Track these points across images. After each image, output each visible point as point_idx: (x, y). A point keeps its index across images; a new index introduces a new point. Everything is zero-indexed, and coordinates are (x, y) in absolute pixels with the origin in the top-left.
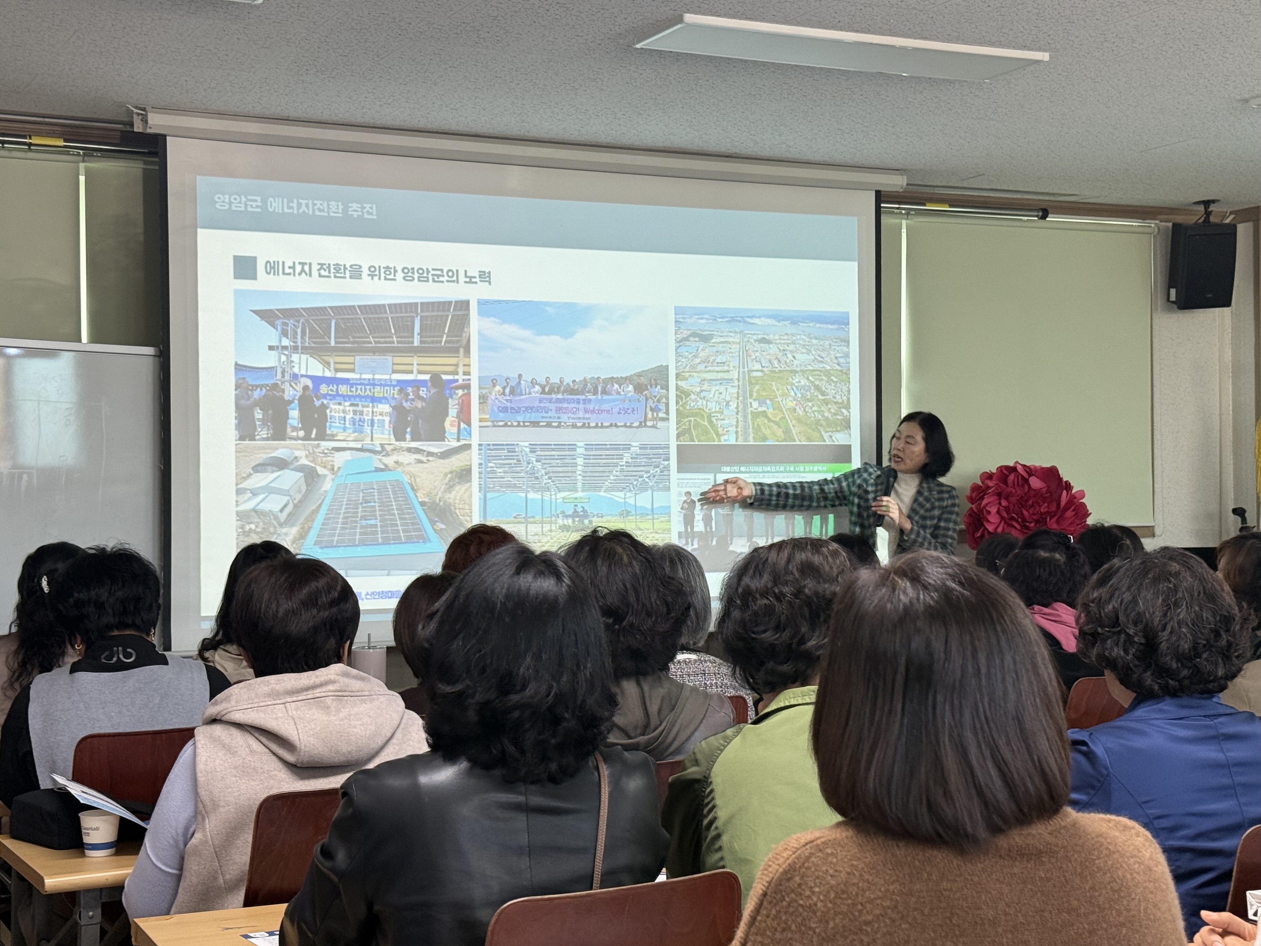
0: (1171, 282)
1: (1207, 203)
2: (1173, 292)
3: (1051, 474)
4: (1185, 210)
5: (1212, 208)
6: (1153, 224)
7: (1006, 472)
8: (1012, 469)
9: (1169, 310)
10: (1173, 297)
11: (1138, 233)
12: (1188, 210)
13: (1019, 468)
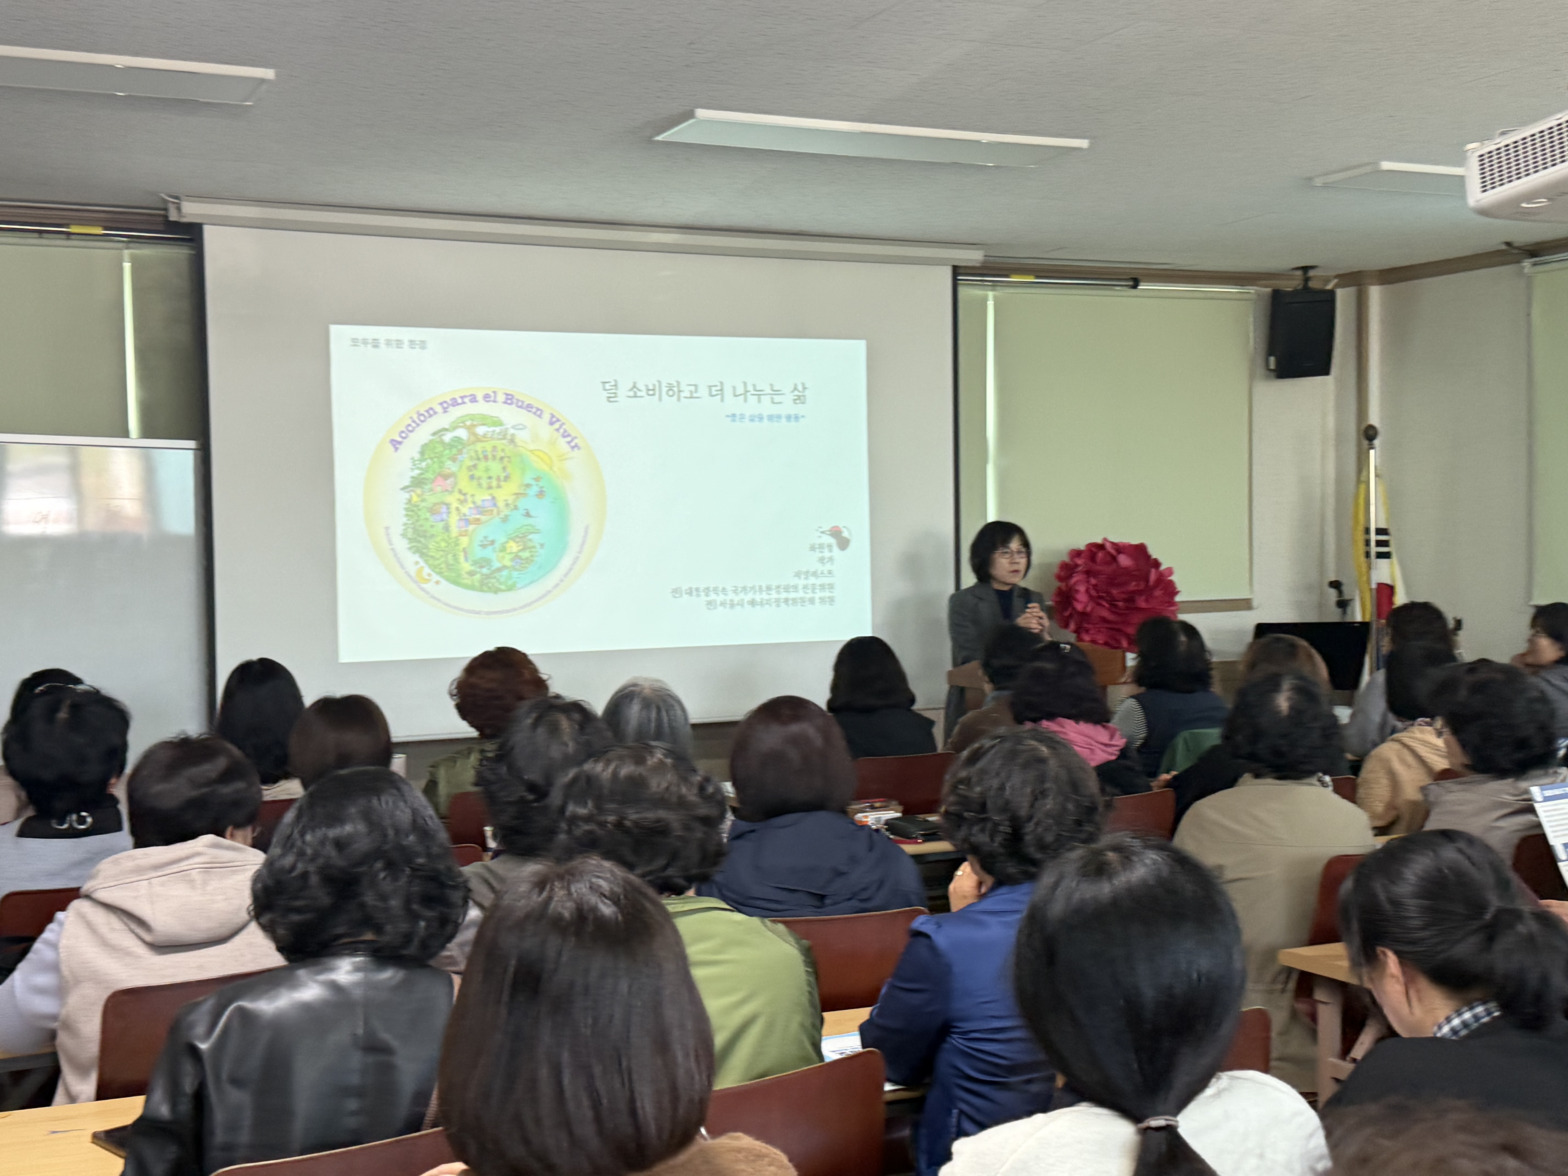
0: (1271, 350)
1: (1305, 269)
2: (1272, 359)
3: (1140, 551)
4: (1286, 275)
5: (1311, 273)
6: (1252, 290)
7: (1095, 549)
8: (1101, 547)
9: (1267, 378)
10: (1272, 367)
11: (1236, 300)
12: (1289, 275)
13: (1108, 546)
